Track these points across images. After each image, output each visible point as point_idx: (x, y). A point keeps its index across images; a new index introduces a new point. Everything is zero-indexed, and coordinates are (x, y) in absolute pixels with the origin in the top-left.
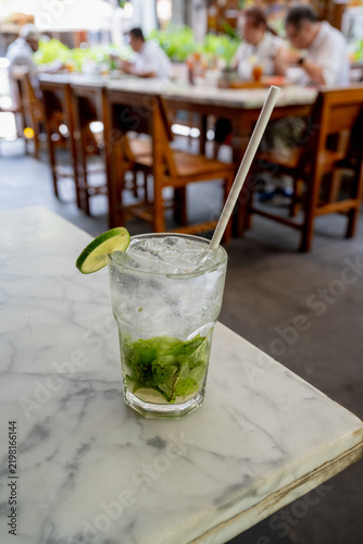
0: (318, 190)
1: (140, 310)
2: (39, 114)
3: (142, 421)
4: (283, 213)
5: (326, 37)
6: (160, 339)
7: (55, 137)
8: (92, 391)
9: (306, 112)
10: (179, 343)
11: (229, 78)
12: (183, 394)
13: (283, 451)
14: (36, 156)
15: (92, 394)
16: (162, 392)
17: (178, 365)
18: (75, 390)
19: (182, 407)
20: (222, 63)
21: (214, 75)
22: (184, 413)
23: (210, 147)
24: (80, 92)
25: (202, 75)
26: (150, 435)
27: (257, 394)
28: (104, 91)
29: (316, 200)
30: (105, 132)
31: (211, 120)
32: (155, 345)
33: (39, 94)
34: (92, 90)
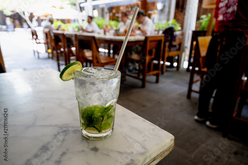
0: (146, 68)
1: (87, 94)
2: (53, 44)
3: (88, 141)
4: (136, 75)
5: (147, 21)
6: (95, 106)
7: (59, 51)
8: (68, 131)
9: (142, 43)
10: (103, 107)
11: (117, 33)
12: (105, 129)
13: (145, 149)
14: (52, 58)
15: (68, 132)
16: (97, 129)
17: (103, 117)
18: (61, 131)
19: (105, 135)
20: (115, 28)
21: (112, 32)
22: (105, 137)
23: (111, 56)
24: (67, 36)
25: (108, 32)
26: (92, 146)
27: (133, 128)
28: (76, 36)
29: (146, 71)
30: (76, 50)
31: (112, 46)
32: (93, 109)
33: (53, 38)
34: (72, 35)
